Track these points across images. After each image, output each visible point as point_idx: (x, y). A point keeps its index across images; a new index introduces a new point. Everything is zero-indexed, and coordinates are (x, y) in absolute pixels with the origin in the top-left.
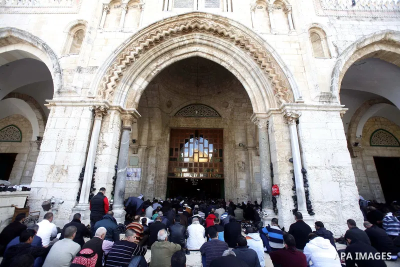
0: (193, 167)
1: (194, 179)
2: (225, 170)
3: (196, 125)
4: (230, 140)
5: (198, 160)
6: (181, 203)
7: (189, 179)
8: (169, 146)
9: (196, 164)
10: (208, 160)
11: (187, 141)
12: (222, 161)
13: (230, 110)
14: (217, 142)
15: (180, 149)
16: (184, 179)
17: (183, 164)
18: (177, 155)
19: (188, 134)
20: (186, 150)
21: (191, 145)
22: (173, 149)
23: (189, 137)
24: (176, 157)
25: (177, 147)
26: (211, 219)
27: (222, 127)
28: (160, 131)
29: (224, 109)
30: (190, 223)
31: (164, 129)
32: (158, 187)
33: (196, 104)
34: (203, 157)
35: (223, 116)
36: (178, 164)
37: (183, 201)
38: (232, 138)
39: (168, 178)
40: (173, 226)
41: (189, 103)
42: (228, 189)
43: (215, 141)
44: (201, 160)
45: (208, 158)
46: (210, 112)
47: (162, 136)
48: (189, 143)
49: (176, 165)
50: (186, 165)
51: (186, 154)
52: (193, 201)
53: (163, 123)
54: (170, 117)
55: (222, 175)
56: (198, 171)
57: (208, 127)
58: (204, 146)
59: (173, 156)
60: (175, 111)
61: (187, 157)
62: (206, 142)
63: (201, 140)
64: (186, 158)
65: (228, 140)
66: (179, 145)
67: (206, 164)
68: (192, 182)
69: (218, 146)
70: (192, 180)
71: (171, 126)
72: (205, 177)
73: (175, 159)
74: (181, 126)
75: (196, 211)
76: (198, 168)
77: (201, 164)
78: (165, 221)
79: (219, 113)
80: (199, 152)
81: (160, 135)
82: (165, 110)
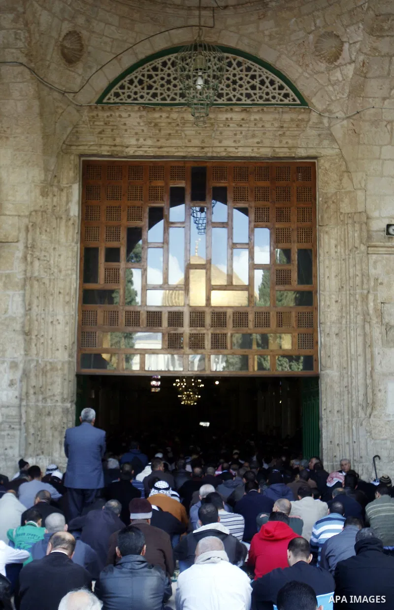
0: (186, 329)
1: (189, 378)
2: (321, 339)
3: (196, 142)
4: (345, 207)
5: (208, 299)
6: (140, 477)
7: (168, 380)
8: (77, 237)
9: (197, 316)
10: (251, 297)
11: (157, 215)
12: (307, 299)
13: (350, 70)
14: (288, 220)
15: (129, 251)
16: (143, 380)
17: (143, 317)
18: (113, 276)
19: (160, 183)
20: (153, 256)
21: (176, 234)
22: (96, 250)
23: (167, 198)
24: (111, 286)
25: (114, 244)
26: (273, 540)
27: (312, 152)
28: (36, 174)
29: (323, 66)
30: (187, 557)
31: (53, 160)
32: (39, 413)
33: (197, 46)
34: (229, 286)
35: (317, 103)
36: (122, 318)
37: (148, 471)
38: (354, 201)
39: (78, 376)
40: (116, 571)
41: (161, 44)
42: (336, 417)
43: (282, 216)
44: (220, 299)
45: (249, 288)
46: (256, 82)
47: (44, 194)
48: (168, 225)
49: (113, 319)
50: (154, 319)
51: (155, 276)
52: (189, 468)
53: (46, 136)
54: (79, 108)
55: (310, 362)
56: (208, 343)
57: (247, 152)
58: (230, 236)
59: (95, 281)
60: (101, 83)
61: (161, 287)
62: (241, 221)
63: (220, 210)
64: (155, 288)
65: (337, 210)
66: (123, 235)
67: (240, 316)
68: (176, 391)
69: (294, 236)
70: (177, 383)
71: (82, 149)
72: (235, 371)
73: (106, 296)
74: (131, 151)
75: (209, 508)
76: (208, 332)
77: (219, 316)
78: (79, 555)
79: (299, 86)
80: (209, 262)
81: (38, 191)
82: (53, 77)
